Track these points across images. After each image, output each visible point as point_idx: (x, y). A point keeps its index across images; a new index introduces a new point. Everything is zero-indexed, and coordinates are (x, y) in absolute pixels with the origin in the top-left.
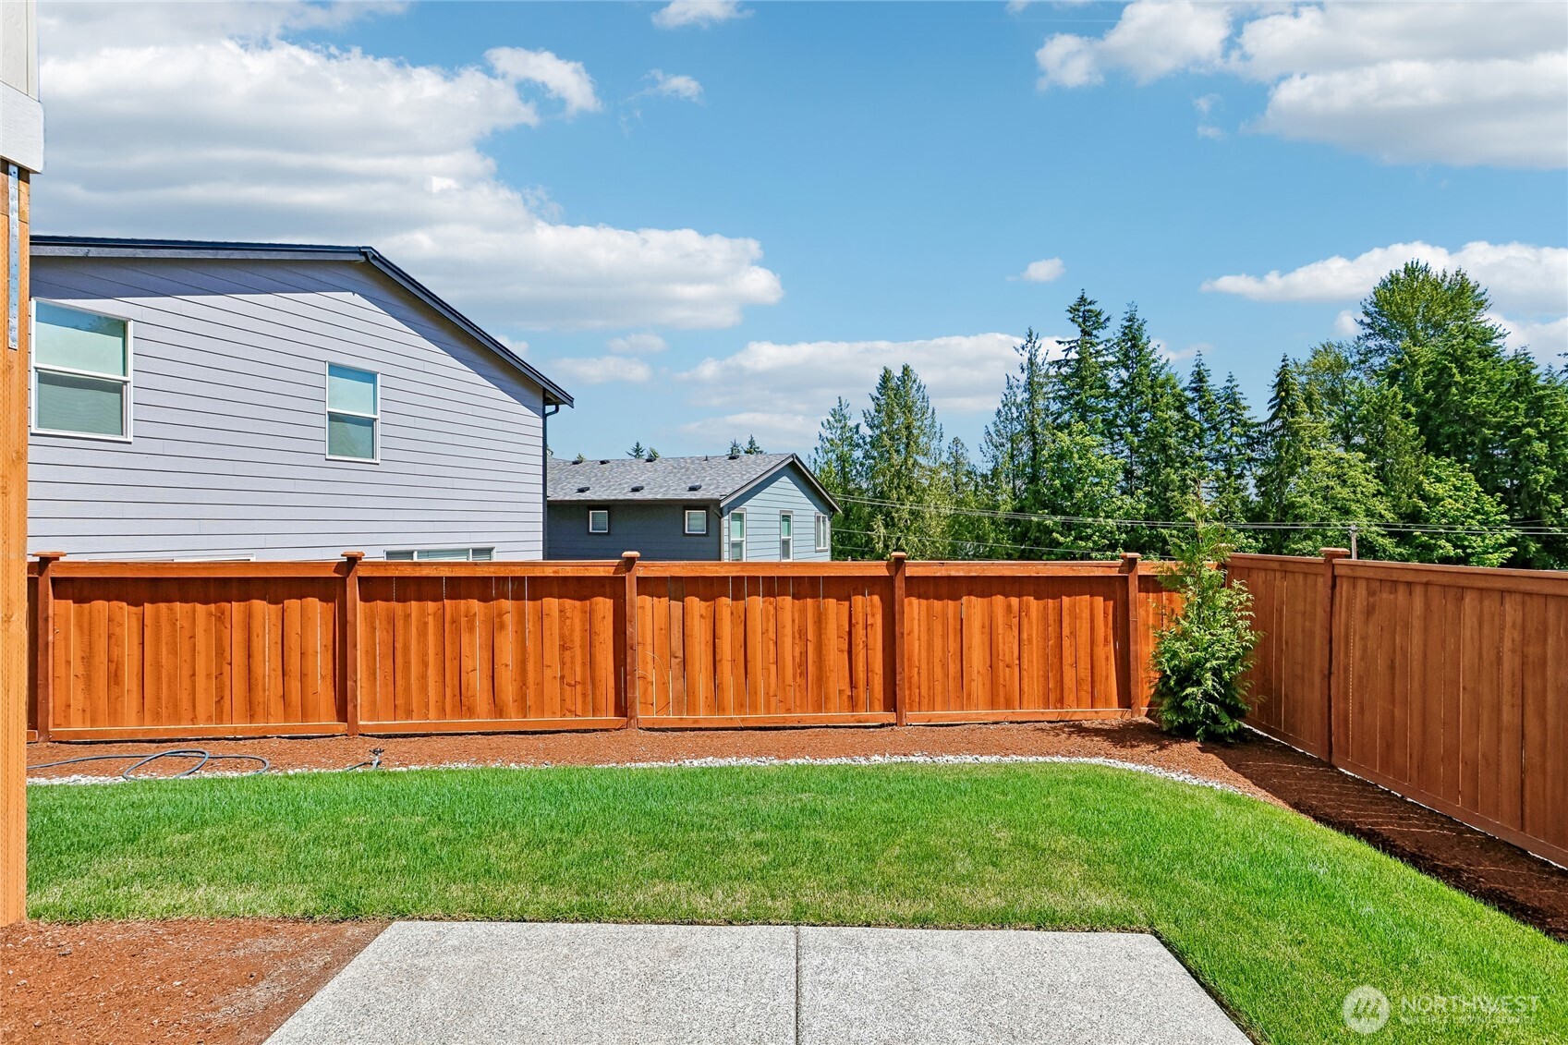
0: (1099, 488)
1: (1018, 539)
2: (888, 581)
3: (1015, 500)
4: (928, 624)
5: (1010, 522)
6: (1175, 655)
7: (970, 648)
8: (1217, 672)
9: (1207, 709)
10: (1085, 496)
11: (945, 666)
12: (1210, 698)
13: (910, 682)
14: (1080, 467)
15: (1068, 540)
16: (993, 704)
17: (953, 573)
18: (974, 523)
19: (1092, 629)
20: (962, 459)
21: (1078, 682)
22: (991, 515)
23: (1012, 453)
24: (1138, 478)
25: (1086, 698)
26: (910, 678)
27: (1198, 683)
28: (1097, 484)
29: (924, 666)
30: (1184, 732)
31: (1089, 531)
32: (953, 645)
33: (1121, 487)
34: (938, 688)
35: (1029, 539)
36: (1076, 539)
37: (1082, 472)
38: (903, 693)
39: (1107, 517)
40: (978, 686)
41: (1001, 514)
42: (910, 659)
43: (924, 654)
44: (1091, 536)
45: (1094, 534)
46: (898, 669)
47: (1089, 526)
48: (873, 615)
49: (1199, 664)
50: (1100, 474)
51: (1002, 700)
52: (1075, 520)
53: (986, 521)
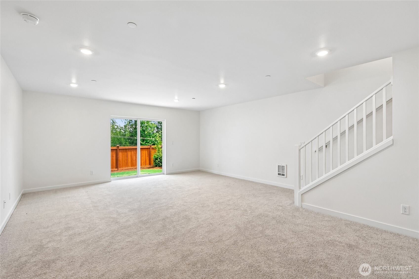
0: (151, 131)
1: (131, 143)
2: (117, 149)
3: (130, 133)
4: (122, 155)
5: (128, 139)
6: (155, 157)
7: (128, 159)
8: (159, 158)
9: (159, 163)
10: (148, 133)
11: (125, 161)
12: (159, 161)
13: (119, 164)
14: (147, 126)
15: (144, 143)
16: (132, 166)
17: (126, 148)
18: (119, 139)
19: (146, 155)
20: (115, 121)
21: (144, 162)
22: (124, 137)
23: (130, 122)
24: (159, 129)
25: (145, 164)
26: (120, 163)
27: (158, 160)
28: (150, 130)
29: (122, 162)
30: (156, 166)
31: (149, 141)
32: (126, 158)
33: (156, 131)
34: (124, 164)
35: (134, 143)
36: (146, 143)
37: (147, 127)
38: (118, 166)
39: (153, 138)
40: (130, 164)
41: (126, 137)
42: (119, 161)
43: (122, 160)
44: (149, 142)
45: (150, 141)
46: (118, 162)
47: (149, 140)
48: (114, 155)
49: (158, 158)
50: (151, 127)
51: (133, 166)
52: (145, 138)
53: (122, 139)
